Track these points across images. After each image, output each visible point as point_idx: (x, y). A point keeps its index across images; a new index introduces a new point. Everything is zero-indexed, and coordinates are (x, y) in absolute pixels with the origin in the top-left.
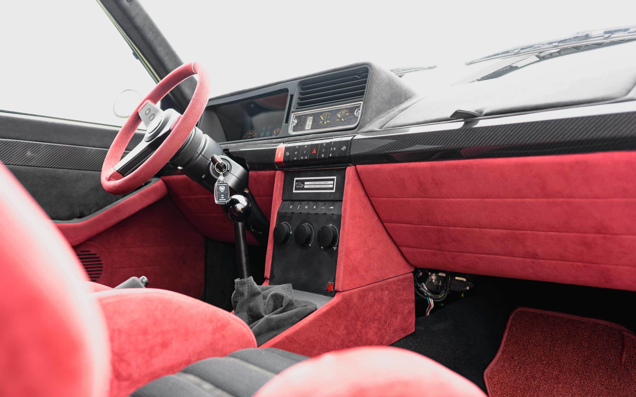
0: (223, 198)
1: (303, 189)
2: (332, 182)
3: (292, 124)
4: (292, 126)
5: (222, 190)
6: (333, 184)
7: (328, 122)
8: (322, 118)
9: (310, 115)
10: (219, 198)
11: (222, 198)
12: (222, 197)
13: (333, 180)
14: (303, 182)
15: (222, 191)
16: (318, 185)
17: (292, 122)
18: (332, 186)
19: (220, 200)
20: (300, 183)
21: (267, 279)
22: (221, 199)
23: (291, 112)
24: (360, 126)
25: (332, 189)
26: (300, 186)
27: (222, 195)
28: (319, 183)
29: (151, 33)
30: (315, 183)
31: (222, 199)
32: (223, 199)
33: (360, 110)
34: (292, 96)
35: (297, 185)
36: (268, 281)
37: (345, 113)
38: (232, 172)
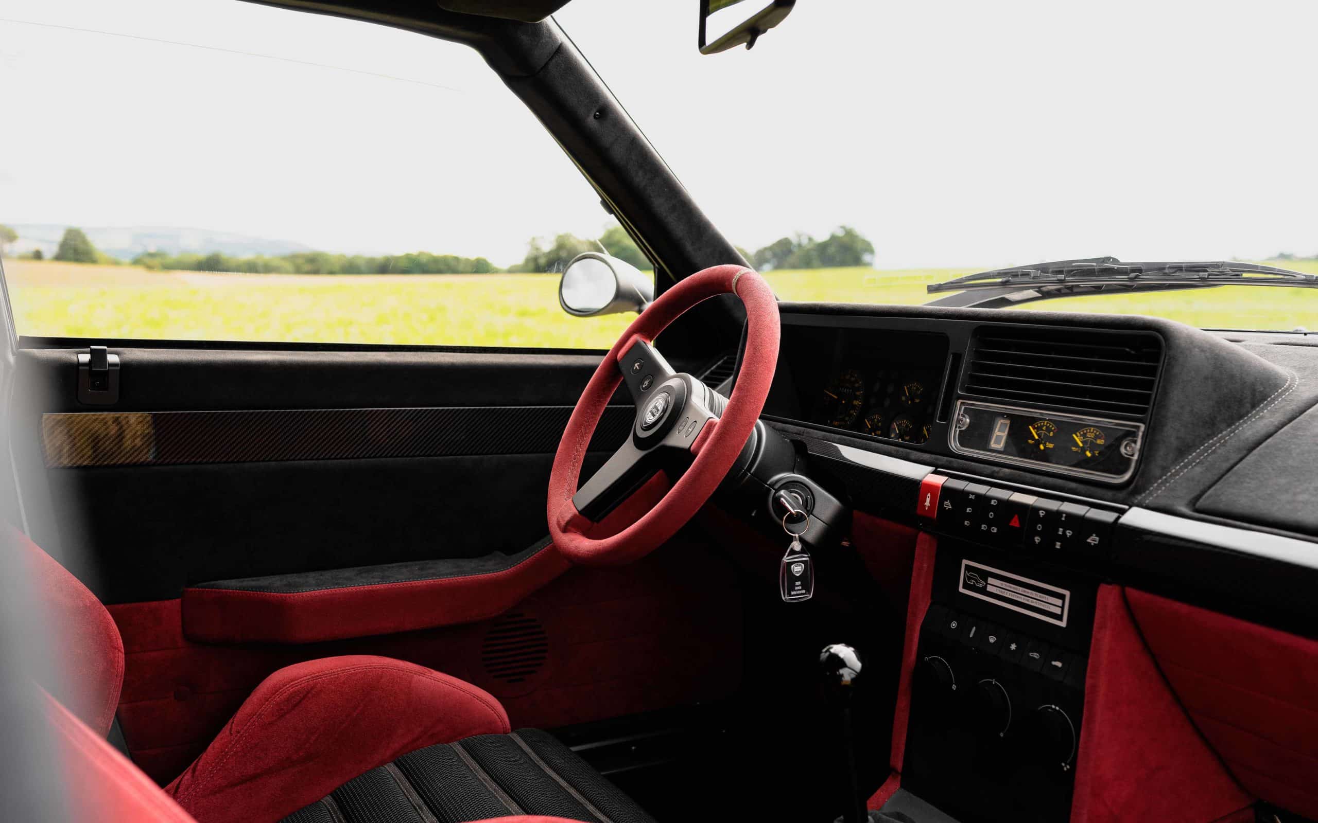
0: (800, 588)
1: (983, 591)
2: (1059, 602)
3: (958, 425)
4: (955, 431)
5: (797, 572)
6: (1062, 608)
7: (1050, 446)
8: (1034, 432)
9: (1002, 415)
10: (791, 588)
11: (796, 588)
12: (798, 586)
13: (1062, 597)
14: (985, 575)
15: (798, 575)
16: (1023, 597)
17: (959, 421)
18: (1058, 611)
19: (793, 593)
20: (976, 576)
21: (897, 772)
22: (796, 591)
23: (954, 396)
24: (1136, 487)
25: (1059, 618)
26: (977, 582)
27: (798, 583)
28: (1024, 591)
29: (640, 173)
30: (1014, 588)
31: (798, 590)
32: (800, 590)
33: (1135, 442)
34: (958, 358)
35: (969, 579)
36: (900, 777)
37: (1096, 437)
38: (815, 512)
